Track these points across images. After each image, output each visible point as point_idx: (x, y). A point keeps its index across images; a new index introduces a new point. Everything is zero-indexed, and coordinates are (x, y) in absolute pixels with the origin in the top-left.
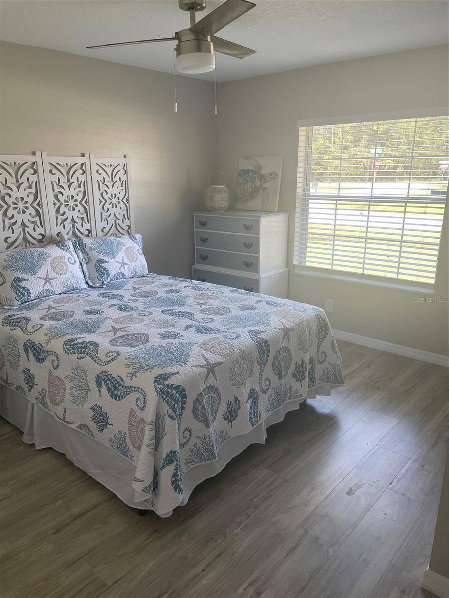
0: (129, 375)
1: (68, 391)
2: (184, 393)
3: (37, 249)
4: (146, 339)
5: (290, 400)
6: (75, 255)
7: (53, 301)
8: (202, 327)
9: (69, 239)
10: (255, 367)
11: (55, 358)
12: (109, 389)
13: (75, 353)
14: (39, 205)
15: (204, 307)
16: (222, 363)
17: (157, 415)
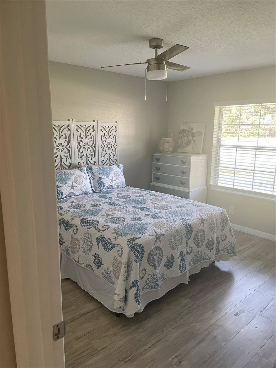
0: (114, 238)
1: (81, 247)
2: (143, 249)
3: (67, 170)
4: (124, 220)
5: (204, 261)
6: (87, 174)
7: (74, 199)
8: (154, 215)
9: (84, 166)
10: (183, 239)
11: (75, 228)
12: (103, 245)
13: (86, 225)
14: (69, 147)
15: (156, 205)
16: (165, 235)
17: (128, 260)
